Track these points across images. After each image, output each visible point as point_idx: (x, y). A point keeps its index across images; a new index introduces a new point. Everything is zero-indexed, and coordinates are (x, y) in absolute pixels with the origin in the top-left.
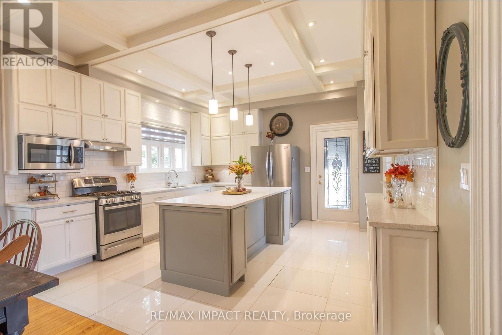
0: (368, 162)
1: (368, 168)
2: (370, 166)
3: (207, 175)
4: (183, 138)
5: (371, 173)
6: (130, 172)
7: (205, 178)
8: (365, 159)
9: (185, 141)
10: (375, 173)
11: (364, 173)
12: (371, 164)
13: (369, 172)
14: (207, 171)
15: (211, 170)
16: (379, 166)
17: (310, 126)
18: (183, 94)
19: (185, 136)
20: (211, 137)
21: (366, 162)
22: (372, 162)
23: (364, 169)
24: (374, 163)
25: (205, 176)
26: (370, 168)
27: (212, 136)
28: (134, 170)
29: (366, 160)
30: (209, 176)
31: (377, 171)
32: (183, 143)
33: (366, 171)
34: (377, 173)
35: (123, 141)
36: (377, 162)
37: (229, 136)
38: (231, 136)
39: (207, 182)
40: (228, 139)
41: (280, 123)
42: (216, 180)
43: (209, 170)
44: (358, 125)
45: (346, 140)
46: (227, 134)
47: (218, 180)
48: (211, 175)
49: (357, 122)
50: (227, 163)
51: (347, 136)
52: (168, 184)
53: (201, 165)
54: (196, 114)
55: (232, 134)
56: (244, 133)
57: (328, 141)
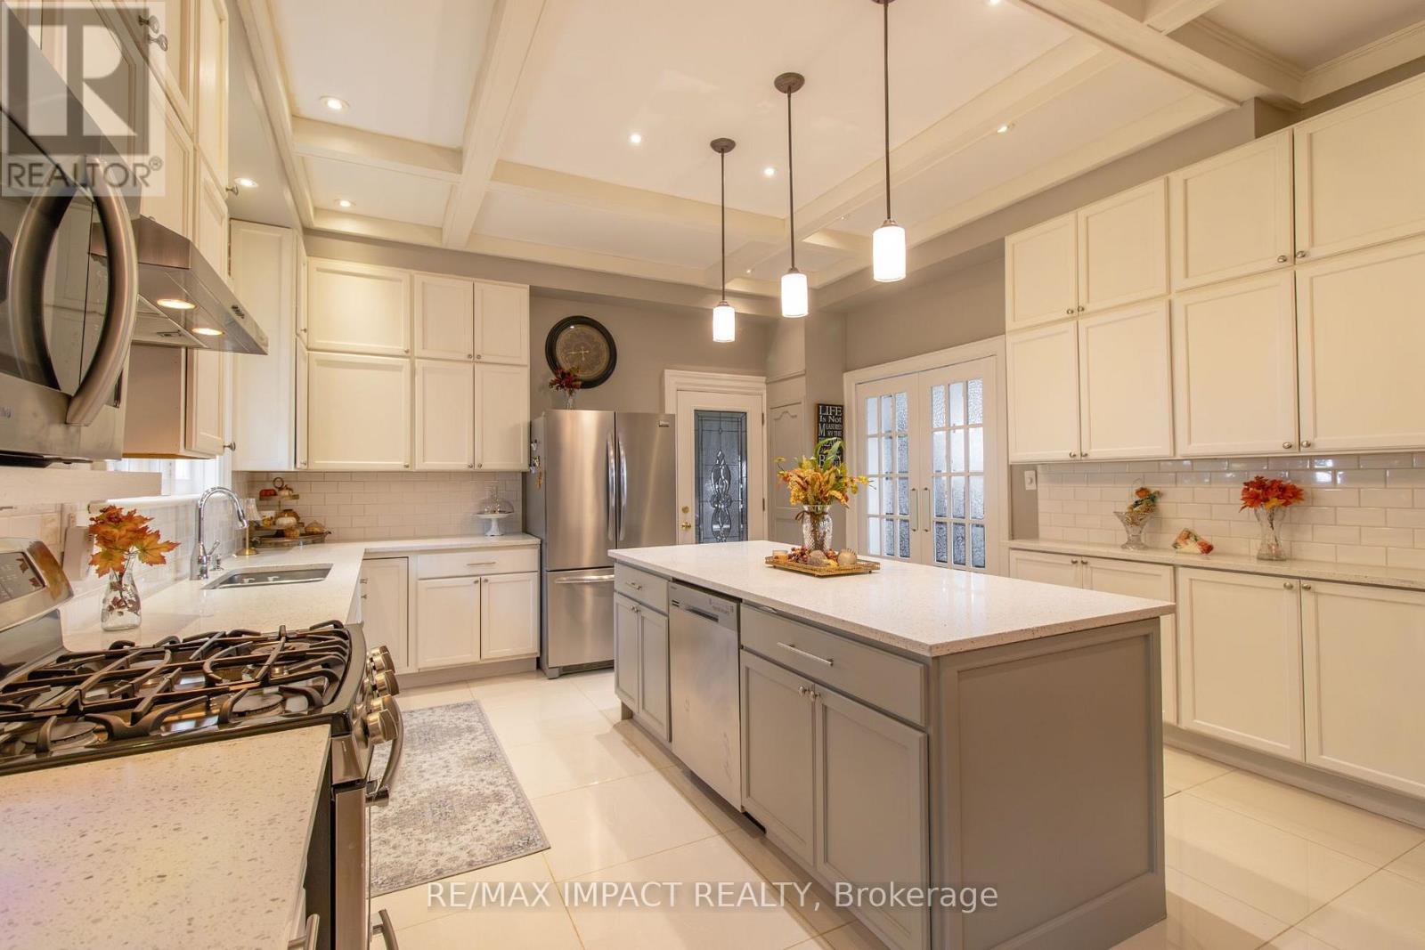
3: (269, 514)
14: (269, 494)
15: (288, 488)
17: (667, 370)
18: (295, 118)
20: (308, 350)
27: (319, 343)
30: (282, 516)
37: (408, 360)
38: (417, 360)
39: (277, 545)
40: (401, 371)
41: (582, 348)
42: (318, 534)
43: (281, 489)
44: (764, 386)
45: (739, 419)
46: (400, 348)
47: (321, 534)
48: (289, 512)
49: (764, 378)
50: (397, 464)
51: (743, 411)
52: (198, 568)
53: (293, 469)
54: (275, 233)
55: (418, 351)
56: (474, 358)
57: (701, 416)
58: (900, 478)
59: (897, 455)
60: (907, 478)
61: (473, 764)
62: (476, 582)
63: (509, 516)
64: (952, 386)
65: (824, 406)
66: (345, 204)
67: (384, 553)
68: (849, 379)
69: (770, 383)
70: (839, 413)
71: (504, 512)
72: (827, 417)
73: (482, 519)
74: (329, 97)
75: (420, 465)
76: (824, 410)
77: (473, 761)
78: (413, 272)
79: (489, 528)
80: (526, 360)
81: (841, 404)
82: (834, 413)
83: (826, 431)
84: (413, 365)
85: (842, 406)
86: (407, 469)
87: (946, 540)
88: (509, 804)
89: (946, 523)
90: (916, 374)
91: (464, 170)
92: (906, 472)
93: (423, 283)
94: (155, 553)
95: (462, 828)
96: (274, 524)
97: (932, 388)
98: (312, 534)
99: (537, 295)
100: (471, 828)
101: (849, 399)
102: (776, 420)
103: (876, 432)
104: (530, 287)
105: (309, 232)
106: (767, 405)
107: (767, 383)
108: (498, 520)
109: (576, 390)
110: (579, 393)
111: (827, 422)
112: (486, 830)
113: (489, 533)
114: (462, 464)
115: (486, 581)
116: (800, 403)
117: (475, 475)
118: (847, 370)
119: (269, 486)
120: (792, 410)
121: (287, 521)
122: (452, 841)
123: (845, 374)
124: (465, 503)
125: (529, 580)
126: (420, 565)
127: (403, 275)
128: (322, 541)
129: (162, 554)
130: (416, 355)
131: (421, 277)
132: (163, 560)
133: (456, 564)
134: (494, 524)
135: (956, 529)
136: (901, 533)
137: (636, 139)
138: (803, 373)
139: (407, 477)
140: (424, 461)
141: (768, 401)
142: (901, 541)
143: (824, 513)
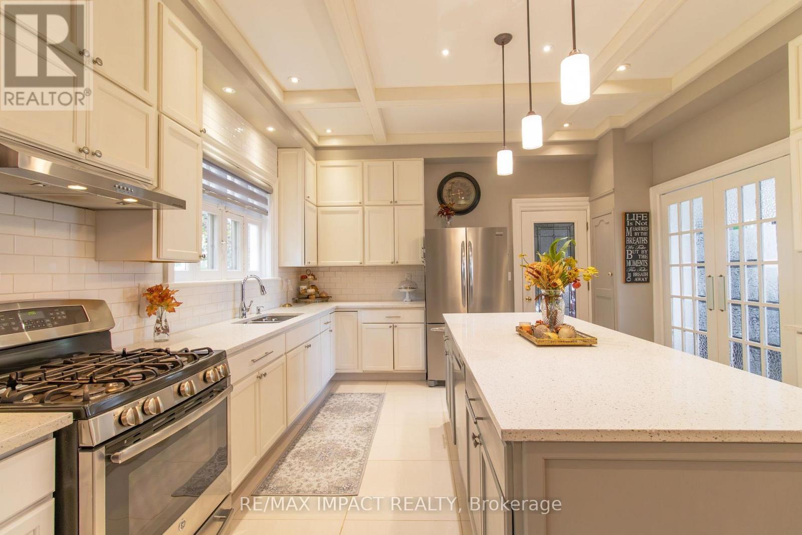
0: (632, 264)
1: (632, 275)
2: (635, 271)
3: (304, 287)
4: (265, 201)
5: (636, 282)
6: (153, 283)
7: (300, 294)
8: (627, 258)
9: (267, 208)
10: (643, 282)
11: (626, 282)
12: (637, 268)
13: (633, 281)
14: (303, 278)
15: (312, 275)
16: (648, 272)
17: (513, 199)
18: (285, 92)
19: (268, 196)
20: (317, 206)
21: (629, 264)
22: (639, 264)
23: (626, 276)
24: (641, 266)
25: (298, 289)
26: (635, 274)
27: (321, 203)
28: (161, 276)
29: (628, 260)
30: (309, 288)
31: (645, 280)
32: (266, 213)
33: (629, 279)
34: (645, 282)
35: (151, 174)
36: (645, 263)
37: (361, 207)
38: (365, 207)
39: (306, 303)
40: (358, 213)
41: (459, 191)
42: (324, 297)
43: (309, 275)
44: (588, 203)
45: (569, 228)
46: (357, 202)
47: (328, 297)
48: (313, 286)
49: (588, 198)
50: (356, 262)
51: (571, 222)
52: (242, 313)
53: (303, 266)
54: (294, 151)
55: (366, 202)
56: (394, 203)
57: (540, 228)
58: (698, 267)
59: (696, 248)
60: (703, 267)
61: (359, 430)
62: (390, 327)
63: (415, 290)
64: (745, 187)
65: (631, 215)
66: (329, 131)
67: (346, 308)
68: (654, 193)
69: (592, 201)
70: (644, 218)
71: (412, 288)
72: (634, 222)
73: (401, 292)
74: (291, 77)
75: (367, 263)
76: (631, 216)
77: (358, 429)
78: (363, 160)
79: (405, 297)
80: (421, 201)
81: (648, 211)
82: (640, 219)
83: (633, 233)
84: (363, 209)
85: (648, 213)
86: (361, 265)
87: (741, 320)
88: (356, 460)
89: (740, 305)
90: (711, 181)
91: (361, 99)
92: (703, 262)
93: (368, 166)
94: (172, 307)
95: (327, 468)
96: (306, 292)
97: (726, 191)
98: (322, 297)
99: (428, 163)
100: (330, 469)
101: (654, 208)
102: (596, 226)
103: (677, 231)
104: (424, 159)
105: (317, 148)
106: (590, 216)
107: (590, 201)
108: (409, 292)
109: (452, 217)
110: (455, 218)
111: (634, 225)
112: (338, 472)
113: (405, 300)
114: (387, 261)
115: (396, 326)
116: (611, 213)
117: (396, 268)
118: (652, 185)
119: (305, 274)
120: (606, 219)
121: (311, 291)
122: (316, 475)
123: (651, 189)
124: (393, 283)
125: (419, 328)
126: (364, 316)
127: (358, 163)
128: (327, 301)
129: (174, 307)
130: (365, 204)
131: (367, 163)
132: (174, 311)
133: (381, 316)
134: (407, 294)
135: (751, 311)
136: (700, 311)
137: (446, 53)
138: (612, 191)
139: (362, 268)
140: (369, 260)
141: (591, 214)
142: (700, 318)
143: (557, 296)
